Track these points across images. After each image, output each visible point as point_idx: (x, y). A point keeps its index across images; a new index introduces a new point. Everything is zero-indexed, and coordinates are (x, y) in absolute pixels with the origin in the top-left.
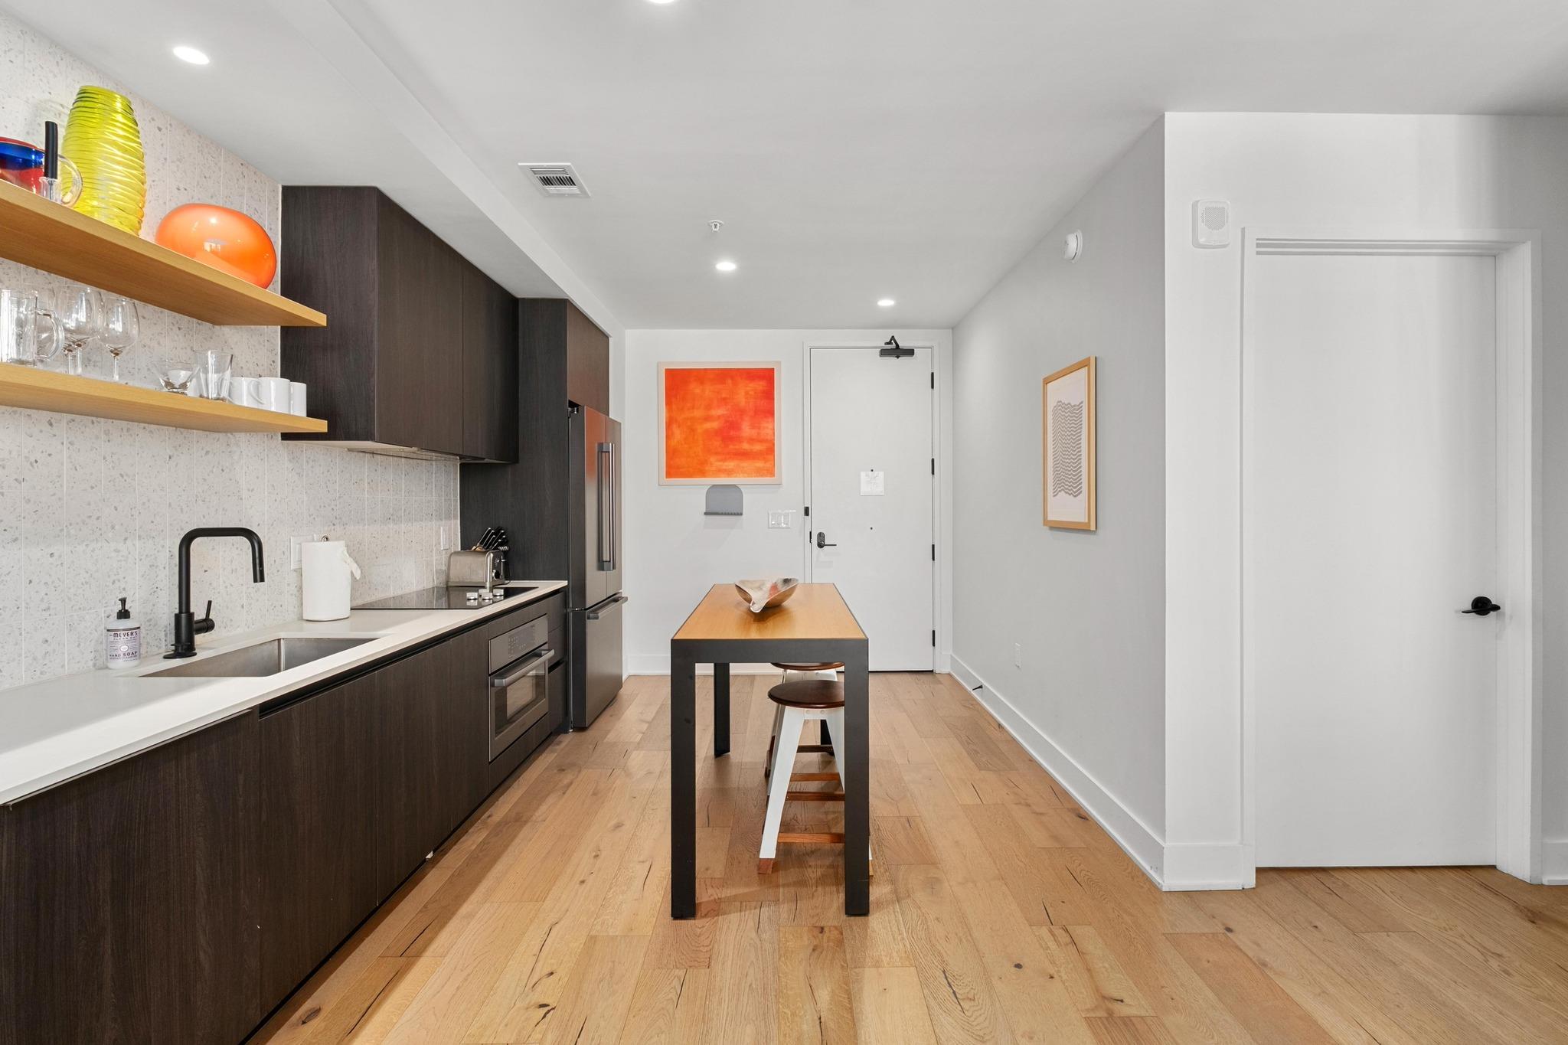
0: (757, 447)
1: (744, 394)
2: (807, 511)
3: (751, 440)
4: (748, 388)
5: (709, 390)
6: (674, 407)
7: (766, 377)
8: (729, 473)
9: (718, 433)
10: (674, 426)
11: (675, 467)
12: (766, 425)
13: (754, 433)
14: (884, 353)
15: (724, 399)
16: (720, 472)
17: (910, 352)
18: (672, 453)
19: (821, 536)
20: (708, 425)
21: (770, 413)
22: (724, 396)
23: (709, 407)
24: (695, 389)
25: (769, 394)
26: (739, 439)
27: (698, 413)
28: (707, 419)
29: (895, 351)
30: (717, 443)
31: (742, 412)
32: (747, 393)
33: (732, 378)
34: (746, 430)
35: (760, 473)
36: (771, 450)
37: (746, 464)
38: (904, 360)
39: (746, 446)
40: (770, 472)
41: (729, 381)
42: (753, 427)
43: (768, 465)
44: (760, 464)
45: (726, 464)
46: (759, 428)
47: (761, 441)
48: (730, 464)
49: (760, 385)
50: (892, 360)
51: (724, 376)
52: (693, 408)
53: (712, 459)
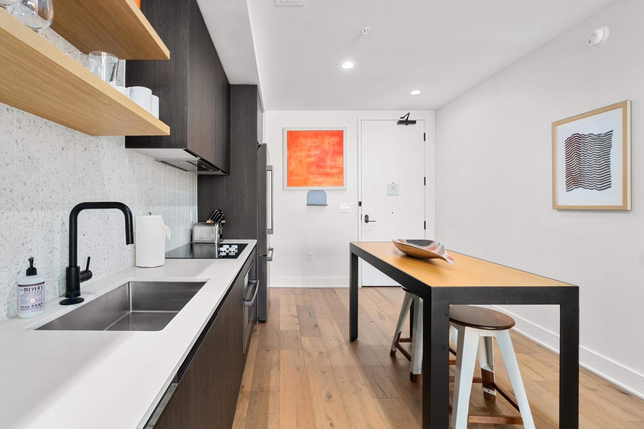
0: (335, 171)
1: (328, 143)
2: (360, 204)
3: (332, 167)
4: (330, 141)
5: (309, 142)
6: (292, 150)
7: (339, 134)
8: (320, 184)
9: (313, 163)
10: (292, 160)
11: (291, 182)
12: (339, 159)
13: (333, 163)
14: (400, 122)
15: (317, 146)
16: (315, 183)
17: (414, 122)
18: (290, 174)
19: (367, 216)
20: (309, 160)
21: (341, 153)
22: (317, 144)
23: (309, 150)
24: (302, 140)
25: (340, 144)
26: (325, 167)
27: (303, 154)
28: (309, 156)
29: (406, 122)
30: (314, 168)
31: (326, 153)
32: (329, 143)
33: (322, 135)
34: (329, 162)
35: (336, 184)
36: (341, 172)
37: (329, 179)
38: (410, 126)
39: (328, 170)
40: (341, 184)
41: (320, 137)
42: (332, 160)
43: (340, 180)
44: (336, 179)
45: (318, 179)
46: (335, 161)
47: (336, 168)
48: (321, 179)
49: (336, 139)
50: (403, 126)
51: (318, 134)
52: (301, 150)
53: (311, 177)
